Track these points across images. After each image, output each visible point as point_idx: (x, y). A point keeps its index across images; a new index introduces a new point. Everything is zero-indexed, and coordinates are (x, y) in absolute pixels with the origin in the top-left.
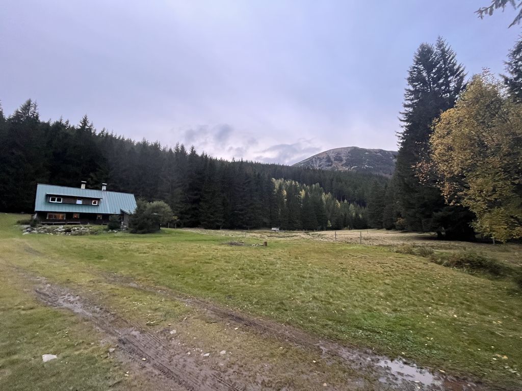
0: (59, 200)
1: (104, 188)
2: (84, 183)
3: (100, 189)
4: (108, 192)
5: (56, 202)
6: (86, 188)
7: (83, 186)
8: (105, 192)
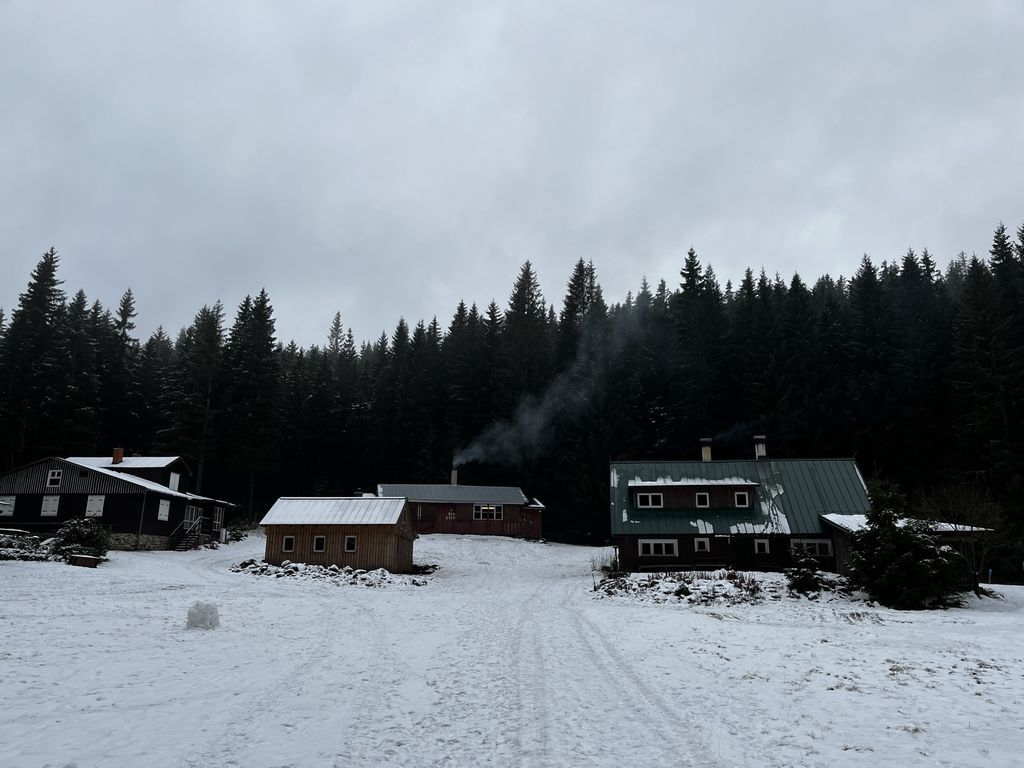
0: (656, 501)
1: (761, 450)
2: (706, 444)
3: (752, 455)
4: (773, 463)
5: (650, 506)
6: (714, 457)
7: (706, 453)
8: (765, 463)
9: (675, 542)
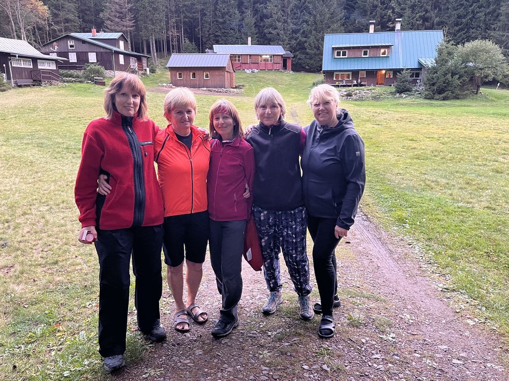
0: (344, 54)
1: (398, 26)
2: (372, 24)
4: (403, 33)
5: (341, 57)
8: (399, 33)
9: (350, 73)
